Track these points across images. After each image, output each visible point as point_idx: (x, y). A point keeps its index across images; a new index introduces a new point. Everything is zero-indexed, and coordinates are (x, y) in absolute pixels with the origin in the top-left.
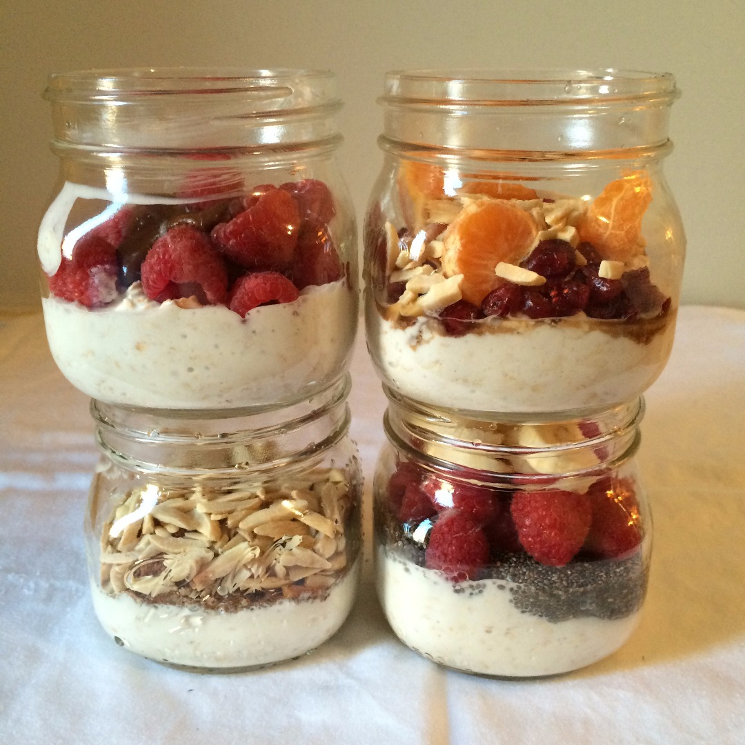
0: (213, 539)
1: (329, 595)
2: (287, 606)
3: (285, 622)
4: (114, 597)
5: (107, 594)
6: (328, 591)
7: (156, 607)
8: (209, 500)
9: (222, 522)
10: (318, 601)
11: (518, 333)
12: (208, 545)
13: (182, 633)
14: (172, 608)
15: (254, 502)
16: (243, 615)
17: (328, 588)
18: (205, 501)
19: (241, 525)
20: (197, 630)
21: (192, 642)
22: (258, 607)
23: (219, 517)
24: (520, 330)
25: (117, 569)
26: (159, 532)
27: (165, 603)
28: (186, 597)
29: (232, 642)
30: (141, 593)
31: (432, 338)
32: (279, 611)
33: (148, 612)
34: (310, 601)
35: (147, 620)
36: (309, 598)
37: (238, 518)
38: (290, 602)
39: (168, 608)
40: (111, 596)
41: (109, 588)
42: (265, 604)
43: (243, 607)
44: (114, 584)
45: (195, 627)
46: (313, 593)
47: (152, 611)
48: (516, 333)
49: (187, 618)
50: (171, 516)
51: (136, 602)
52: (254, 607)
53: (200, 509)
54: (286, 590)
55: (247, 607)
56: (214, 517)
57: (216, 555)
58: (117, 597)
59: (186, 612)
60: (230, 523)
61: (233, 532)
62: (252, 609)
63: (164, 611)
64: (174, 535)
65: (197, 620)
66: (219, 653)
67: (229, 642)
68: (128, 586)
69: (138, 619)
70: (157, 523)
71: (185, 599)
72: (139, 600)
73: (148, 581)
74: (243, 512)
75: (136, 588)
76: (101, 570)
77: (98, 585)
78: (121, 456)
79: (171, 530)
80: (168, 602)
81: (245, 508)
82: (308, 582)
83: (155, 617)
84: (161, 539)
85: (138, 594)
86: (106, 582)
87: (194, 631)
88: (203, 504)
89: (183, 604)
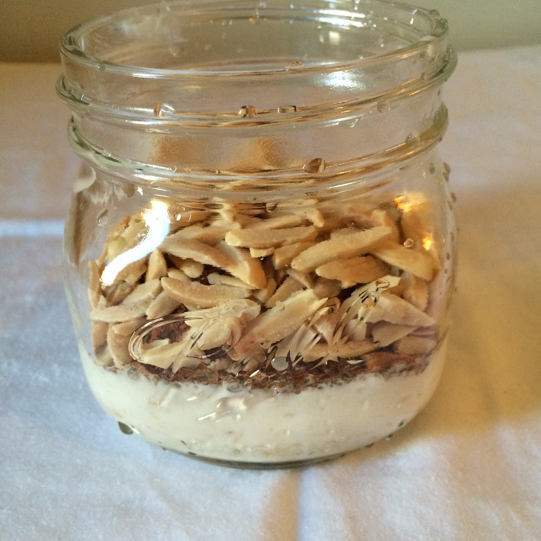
0: (254, 286)
1: (428, 364)
2: (371, 382)
3: (367, 403)
4: (115, 372)
5: (104, 367)
6: (427, 359)
7: (178, 387)
8: (244, 226)
9: (266, 263)
10: (413, 373)
12: (247, 295)
13: (218, 421)
14: (201, 387)
15: (309, 231)
16: (307, 395)
17: (427, 355)
18: (237, 226)
19: (296, 265)
20: (239, 417)
21: (230, 433)
22: (330, 384)
23: (264, 253)
25: (115, 330)
26: (172, 274)
27: (193, 380)
29: (288, 432)
30: (154, 367)
32: (359, 391)
33: (166, 393)
34: (404, 373)
35: (165, 404)
36: (403, 370)
37: (289, 255)
38: (376, 376)
39: (196, 387)
40: (110, 370)
41: (106, 357)
42: (340, 381)
43: (307, 386)
44: (111, 352)
46: (408, 363)
47: (173, 391)
49: (224, 401)
50: (192, 249)
51: (148, 379)
52: (323, 385)
53: (232, 241)
54: (370, 361)
55: (314, 386)
56: (254, 253)
57: (264, 309)
58: (118, 371)
59: (223, 392)
60: (277, 261)
61: (282, 274)
62: (320, 388)
63: (191, 392)
64: (193, 280)
65: (239, 404)
66: (269, 446)
67: (285, 432)
68: (135, 356)
69: (152, 403)
70: (171, 262)
72: (152, 376)
73: (164, 349)
74: (297, 246)
75: (147, 359)
76: (93, 330)
77: (90, 354)
78: (110, 159)
79: (192, 272)
80: (195, 379)
81: (299, 241)
82: (401, 347)
83: (176, 400)
84: (174, 282)
85: (151, 369)
86: (100, 348)
87: (235, 418)
88: (235, 233)
89: (219, 382)
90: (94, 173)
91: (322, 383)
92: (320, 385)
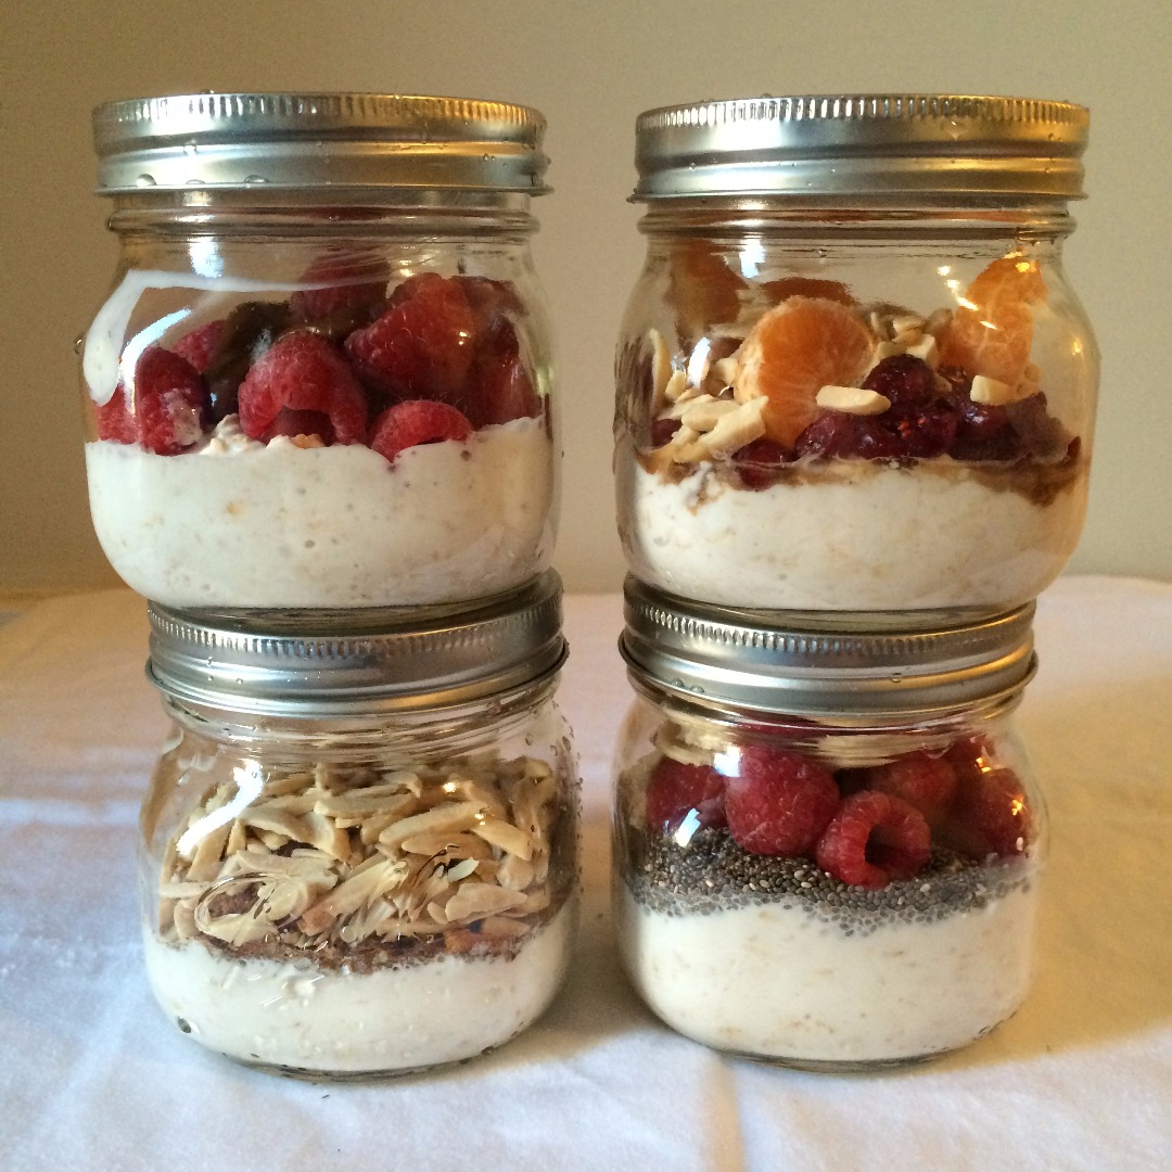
0: (336, 857)
1: (519, 951)
2: (451, 965)
3: (447, 992)
4: (178, 948)
5: (168, 944)
6: (518, 945)
7: (243, 963)
8: (336, 795)
9: (353, 833)
10: (501, 960)
11: (851, 483)
12: (329, 865)
13: (282, 1008)
14: (268, 964)
15: (404, 800)
16: (379, 976)
17: (517, 940)
18: (328, 794)
19: (382, 838)
20: (306, 1003)
21: (298, 1025)
22: (405, 965)
23: (348, 823)
24: (852, 479)
25: (185, 904)
26: (253, 847)
27: (258, 956)
28: (291, 946)
29: (361, 1025)
30: (220, 940)
31: (722, 493)
32: (438, 973)
33: (229, 972)
34: (489, 958)
35: (227, 985)
36: (487, 954)
37: (377, 826)
38: (456, 957)
39: (262, 964)
40: (174, 947)
41: (171, 935)
42: (416, 961)
43: (380, 965)
44: (179, 929)
45: (302, 998)
46: (494, 945)
47: (237, 968)
48: (847, 481)
49: (292, 982)
50: (273, 820)
51: (212, 954)
52: (398, 965)
53: (320, 811)
54: (450, 939)
55: (388, 965)
56: (341, 823)
57: (340, 882)
58: (182, 947)
59: (290, 970)
60: (364, 832)
61: (369, 849)
62: (396, 969)
63: (256, 970)
64: (272, 852)
65: (306, 986)
66: (340, 1045)
67: (357, 1025)
68: (202, 927)
69: (214, 983)
70: (252, 834)
71: (288, 950)
72: (217, 952)
73: (232, 919)
74: (387, 818)
75: (215, 930)
76: (159, 908)
77: (154, 932)
78: (197, 718)
79: (273, 843)
80: (262, 954)
81: (389, 811)
82: (486, 927)
83: (240, 980)
84: (255, 857)
85: (216, 942)
86: (167, 927)
87: (301, 1004)
88: (325, 802)
89: (285, 959)
90: (182, 733)
91: (396, 962)
92: (395, 965)
